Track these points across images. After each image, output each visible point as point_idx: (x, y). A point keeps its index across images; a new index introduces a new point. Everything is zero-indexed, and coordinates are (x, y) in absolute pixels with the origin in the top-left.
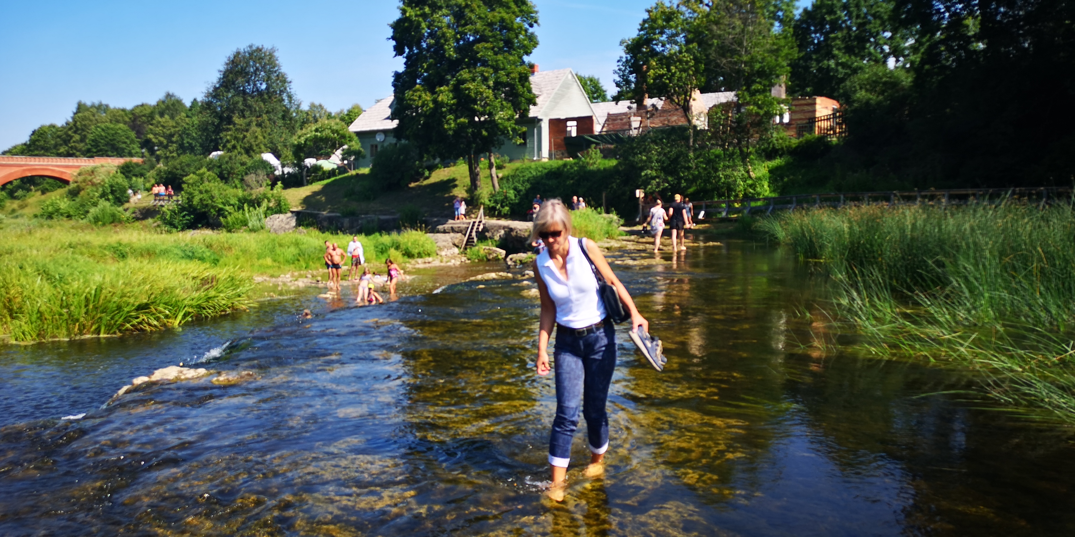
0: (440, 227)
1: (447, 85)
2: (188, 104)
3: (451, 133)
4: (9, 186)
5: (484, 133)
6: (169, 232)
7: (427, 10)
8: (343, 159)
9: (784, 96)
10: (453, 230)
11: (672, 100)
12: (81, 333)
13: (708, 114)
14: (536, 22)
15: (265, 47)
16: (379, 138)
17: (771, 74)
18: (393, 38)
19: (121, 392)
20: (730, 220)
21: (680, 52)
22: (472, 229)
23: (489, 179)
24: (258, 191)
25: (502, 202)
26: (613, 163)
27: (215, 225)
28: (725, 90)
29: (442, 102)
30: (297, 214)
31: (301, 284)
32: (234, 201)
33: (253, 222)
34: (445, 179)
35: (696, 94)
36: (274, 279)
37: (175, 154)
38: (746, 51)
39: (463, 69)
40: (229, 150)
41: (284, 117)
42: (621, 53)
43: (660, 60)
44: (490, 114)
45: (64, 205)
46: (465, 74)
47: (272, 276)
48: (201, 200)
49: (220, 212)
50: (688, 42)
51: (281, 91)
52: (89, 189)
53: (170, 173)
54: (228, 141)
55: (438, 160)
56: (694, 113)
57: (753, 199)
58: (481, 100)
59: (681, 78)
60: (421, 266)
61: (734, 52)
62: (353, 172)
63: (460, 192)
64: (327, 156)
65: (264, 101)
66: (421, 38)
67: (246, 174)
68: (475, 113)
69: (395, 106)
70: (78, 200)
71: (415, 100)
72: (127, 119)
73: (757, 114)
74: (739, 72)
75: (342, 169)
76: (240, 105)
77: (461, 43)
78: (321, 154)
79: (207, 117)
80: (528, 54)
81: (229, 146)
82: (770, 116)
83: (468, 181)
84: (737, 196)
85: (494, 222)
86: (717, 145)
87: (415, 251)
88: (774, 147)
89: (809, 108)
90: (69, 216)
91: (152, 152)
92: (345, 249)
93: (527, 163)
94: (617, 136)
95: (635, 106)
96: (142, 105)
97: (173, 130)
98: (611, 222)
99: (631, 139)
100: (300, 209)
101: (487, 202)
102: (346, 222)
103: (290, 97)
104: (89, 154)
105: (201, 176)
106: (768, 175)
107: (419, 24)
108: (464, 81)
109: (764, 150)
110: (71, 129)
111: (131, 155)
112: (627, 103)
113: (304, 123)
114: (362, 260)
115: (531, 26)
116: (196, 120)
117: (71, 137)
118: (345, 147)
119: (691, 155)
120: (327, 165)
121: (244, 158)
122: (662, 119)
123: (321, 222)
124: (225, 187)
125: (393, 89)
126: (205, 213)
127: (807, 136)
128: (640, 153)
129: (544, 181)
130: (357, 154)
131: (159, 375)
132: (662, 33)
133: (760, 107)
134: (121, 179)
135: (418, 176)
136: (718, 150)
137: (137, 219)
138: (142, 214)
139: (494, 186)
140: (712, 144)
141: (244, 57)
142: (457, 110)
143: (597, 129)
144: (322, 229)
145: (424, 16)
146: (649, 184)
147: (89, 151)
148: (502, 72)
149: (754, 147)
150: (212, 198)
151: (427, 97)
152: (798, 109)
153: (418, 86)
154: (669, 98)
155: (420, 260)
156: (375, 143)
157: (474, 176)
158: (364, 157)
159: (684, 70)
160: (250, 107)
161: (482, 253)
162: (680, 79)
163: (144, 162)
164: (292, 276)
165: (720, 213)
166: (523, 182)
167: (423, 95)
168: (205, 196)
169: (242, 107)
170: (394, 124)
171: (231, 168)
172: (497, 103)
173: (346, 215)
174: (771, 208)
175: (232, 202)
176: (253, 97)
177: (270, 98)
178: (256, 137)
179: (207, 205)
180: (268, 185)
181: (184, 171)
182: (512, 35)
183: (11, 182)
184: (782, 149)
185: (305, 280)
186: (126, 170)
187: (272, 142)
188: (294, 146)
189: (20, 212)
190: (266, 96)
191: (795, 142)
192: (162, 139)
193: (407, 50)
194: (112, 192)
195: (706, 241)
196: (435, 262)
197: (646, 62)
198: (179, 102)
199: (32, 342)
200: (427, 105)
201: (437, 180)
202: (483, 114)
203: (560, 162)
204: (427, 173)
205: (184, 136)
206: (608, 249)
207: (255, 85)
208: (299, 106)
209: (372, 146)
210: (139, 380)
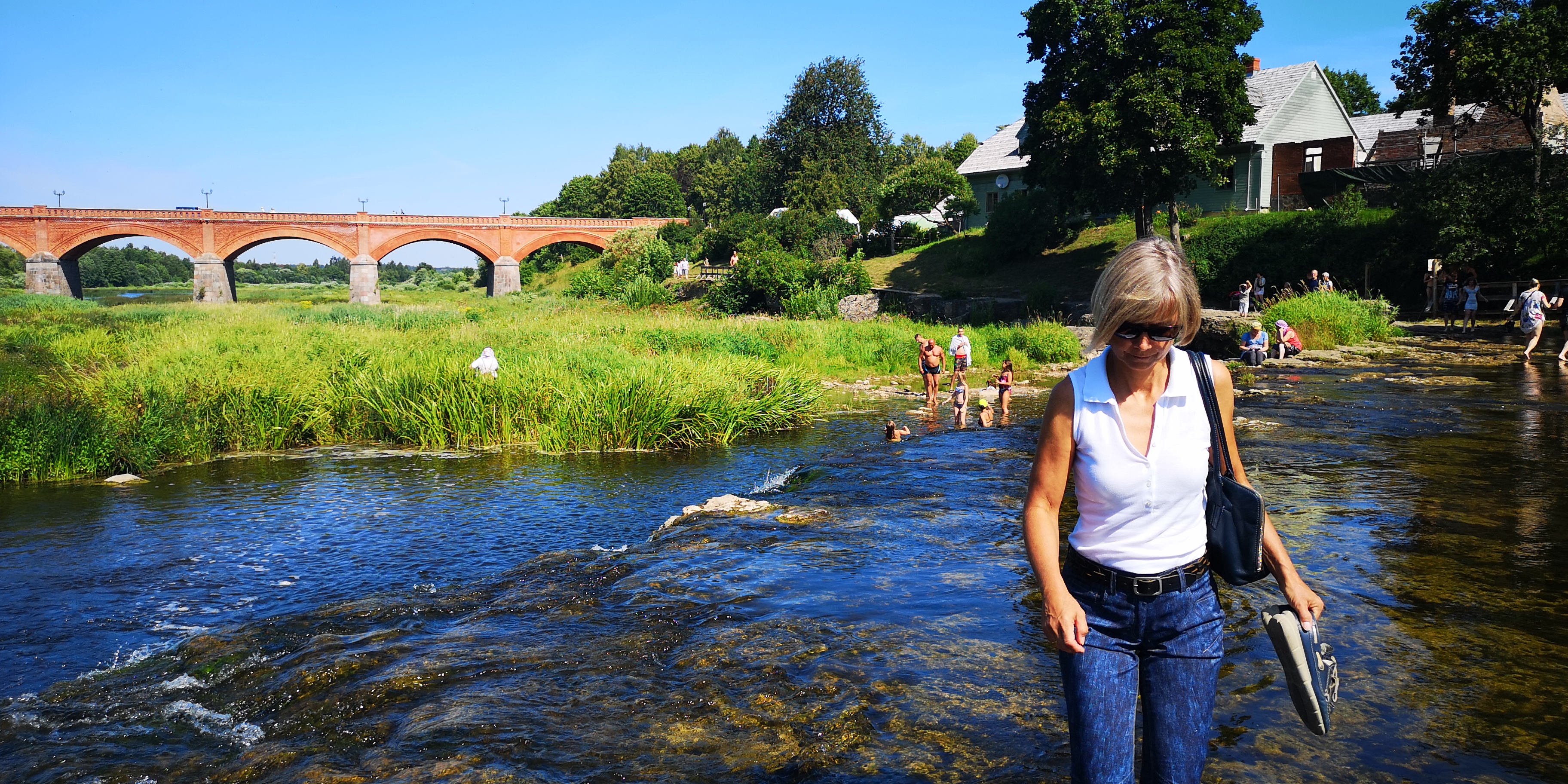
0: (1085, 316)
1: (1108, 99)
2: (745, 144)
3: (1110, 172)
4: (537, 256)
5: (1165, 170)
6: (718, 317)
8: (946, 216)
11: (1503, 107)
12: (615, 446)
15: (847, 58)
16: (1000, 183)
18: (1028, 33)
19: (669, 522)
21: (1522, 23)
24: (830, 262)
26: (1387, 214)
27: (773, 309)
29: (1099, 125)
30: (881, 294)
31: (884, 393)
32: (799, 275)
33: (823, 306)
34: (1098, 243)
35: (1552, 95)
36: (848, 386)
37: (727, 213)
39: (1134, 72)
40: (796, 206)
41: (867, 157)
42: (1409, 30)
43: (1483, 39)
44: (1176, 141)
45: (599, 278)
46: (1137, 80)
47: (845, 381)
48: (757, 273)
49: (782, 290)
50: (1538, 5)
51: (866, 120)
52: (626, 258)
53: (720, 237)
54: (794, 193)
55: (1087, 215)
56: (1546, 126)
58: (1162, 120)
59: (1522, 67)
62: (961, 234)
64: (925, 212)
65: (843, 136)
66: (1071, 28)
67: (816, 238)
68: (1150, 140)
69: (1025, 135)
70: (613, 273)
71: (1056, 125)
72: (672, 167)
75: (944, 230)
76: (811, 143)
77: (1133, 32)
78: (917, 209)
79: (768, 162)
80: (1243, 40)
81: (795, 199)
87: (1048, 352)
90: (602, 294)
91: (700, 209)
92: (945, 348)
93: (1232, 217)
94: (1395, 168)
95: (1430, 118)
96: (690, 147)
97: (726, 179)
98: (1377, 312)
99: (1422, 174)
100: (884, 287)
102: (948, 306)
103: (877, 127)
104: (626, 213)
105: (760, 241)
108: (1134, 92)
110: (606, 181)
111: (675, 213)
112: (1417, 114)
113: (894, 165)
114: (969, 361)
116: (754, 165)
117: (607, 191)
118: (952, 197)
119: (1537, 198)
120: (922, 223)
121: (814, 216)
122: (1481, 138)
123: (913, 307)
124: (788, 256)
125: (1024, 108)
126: (762, 291)
128: (1439, 198)
129: (1260, 245)
130: (968, 207)
131: (713, 504)
134: (663, 247)
135: (1059, 238)
137: (680, 299)
138: (685, 292)
141: (819, 74)
142: (1121, 135)
143: (1360, 157)
144: (915, 318)
146: (1452, 249)
147: (626, 209)
148: (1198, 75)
150: (771, 271)
151: (1076, 118)
153: (1062, 102)
154: (1498, 102)
155: (1054, 366)
156: (993, 191)
158: (977, 213)
159: (1529, 54)
160: (823, 144)
162: (1520, 69)
163: (689, 223)
164: (872, 382)
166: (1226, 247)
167: (1070, 116)
168: (763, 269)
169: (813, 145)
170: (1022, 162)
171: (797, 230)
172: (1187, 124)
173: (948, 296)
175: (797, 277)
176: (828, 131)
177: (850, 130)
178: (831, 186)
179: (764, 281)
180: (844, 253)
181: (737, 234)
182: (1217, 13)
183: (538, 251)
185: (890, 388)
186: (668, 234)
187: (850, 193)
188: (880, 197)
189: (547, 288)
190: (845, 129)
192: (713, 192)
193: (1048, 50)
194: (652, 263)
197: (1456, 43)
198: (735, 142)
199: (561, 453)
200: (1075, 130)
201: (1086, 245)
202: (1163, 142)
203: (1291, 215)
204: (1070, 235)
205: (740, 188)
206: (1371, 356)
207: (831, 113)
208: (888, 140)
209: (990, 195)
210: (689, 510)
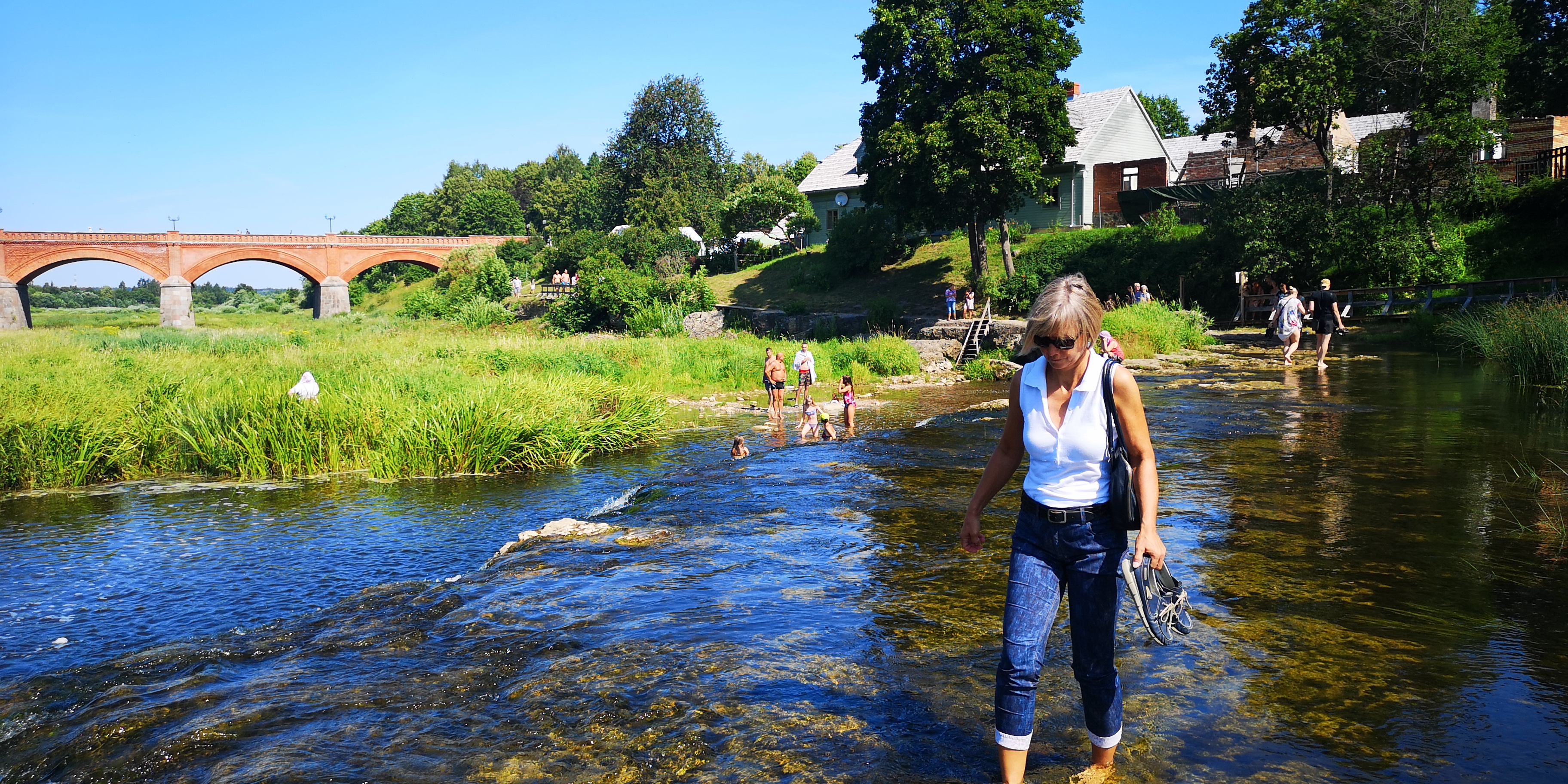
0: (926, 330)
1: (940, 121)
2: (585, 161)
3: (944, 190)
4: (368, 276)
5: (994, 189)
6: (561, 336)
7: (912, 10)
8: (790, 232)
9: (1493, 117)
10: (945, 334)
11: (1298, 130)
12: (452, 470)
13: (1359, 148)
14: (1077, 17)
15: (686, 77)
16: (840, 201)
17: (1471, 81)
18: (862, 55)
19: (503, 550)
20: (1397, 320)
21: (1313, 52)
22: (973, 332)
23: (1000, 259)
24: (673, 280)
25: (1020, 291)
26: (1198, 230)
27: (619, 328)
28: (1390, 111)
29: (932, 146)
30: (726, 311)
31: (731, 409)
32: (642, 293)
33: (669, 323)
34: (934, 259)
35: (1340, 119)
36: (694, 403)
37: (567, 230)
38: (1427, 46)
39: (964, 94)
40: (638, 223)
41: (709, 175)
42: (1213, 57)
43: (1279, 66)
44: (1004, 161)
45: (434, 298)
46: (967, 103)
47: (691, 398)
48: (600, 291)
49: (625, 308)
50: (1326, 35)
51: (706, 138)
52: (463, 277)
53: (561, 255)
54: (636, 211)
55: (924, 231)
56: (1336, 148)
57: (1437, 284)
58: (990, 141)
59: (1313, 93)
60: (898, 387)
61: (1406, 48)
62: (803, 251)
63: (956, 279)
64: (767, 229)
65: (683, 153)
66: (903, 51)
67: (660, 255)
68: (979, 159)
69: (863, 154)
70: (449, 292)
71: (892, 144)
72: (509, 184)
73: (1447, 147)
74: (1415, 79)
75: (787, 247)
76: (653, 161)
77: (962, 56)
78: (760, 225)
79: (609, 178)
80: (1064, 66)
81: (637, 217)
82: (1469, 149)
83: (968, 261)
84: (1408, 280)
85: (1006, 322)
86: (1375, 198)
87: (889, 365)
88: (1475, 201)
89: (1542, 135)
90: (438, 315)
91: (540, 227)
93: (1058, 233)
94: (1204, 187)
95: (1234, 140)
96: (528, 164)
97: (565, 197)
98: (1192, 323)
99: (1228, 192)
100: (728, 304)
101: (997, 293)
102: (792, 322)
103: (718, 146)
104: (462, 231)
105: (602, 259)
106: (1464, 245)
107: (900, 31)
108: (964, 114)
109: (1457, 206)
110: (441, 198)
111: (513, 232)
112: (1221, 136)
113: (736, 182)
114: (814, 377)
115: (1070, 24)
116: (594, 182)
117: (442, 209)
118: (793, 215)
119: (1330, 215)
120: (766, 240)
121: (657, 233)
122: (1279, 159)
123: (757, 324)
124: (631, 274)
125: (861, 128)
126: (605, 310)
127: (1537, 181)
128: (1243, 214)
129: (1084, 260)
130: (809, 224)
131: (550, 529)
132: (1282, 24)
133: (1450, 136)
134: (499, 264)
135: (897, 255)
136: (1377, 207)
137: (519, 318)
138: (525, 311)
139: (1007, 268)
140: (1366, 198)
141: (658, 92)
142: (953, 155)
143: (1172, 177)
144: (759, 333)
145: (908, 20)
146: (1257, 262)
147: (462, 227)
148: (1024, 98)
149: (1440, 200)
150: (614, 289)
151: (911, 139)
152: (1518, 136)
153: (896, 123)
154: (1294, 126)
155: (895, 379)
156: (834, 208)
157: (977, 254)
158: (817, 229)
159: (1319, 81)
160: (664, 162)
161: (988, 368)
162: (1311, 95)
163: (529, 241)
164: (718, 399)
165: (1378, 308)
166: (1053, 262)
167: (905, 137)
168: (605, 287)
169: (654, 163)
170: (861, 180)
171: (639, 247)
172: (1014, 145)
173: (792, 312)
174: (1469, 300)
175: (640, 295)
176: (669, 148)
177: (691, 148)
178: (673, 204)
179: (607, 299)
180: (687, 270)
181: (579, 252)
182: (1040, 40)
183: (369, 271)
184: (1491, 202)
185: (736, 404)
186: (507, 253)
187: (692, 211)
188: (723, 213)
189: (379, 309)
190: (686, 147)
191: (1513, 191)
192: (552, 209)
193: (882, 72)
194: (490, 282)
195: (1354, 352)
196: (919, 382)
197: (1255, 71)
198: (575, 159)
199: (395, 480)
200: (910, 150)
201: (923, 260)
202: (992, 162)
203: (1112, 231)
204: (907, 251)
205: (580, 205)
206: (1186, 364)
207: (672, 131)
208: (729, 158)
209: (829, 212)
210: (526, 535)
